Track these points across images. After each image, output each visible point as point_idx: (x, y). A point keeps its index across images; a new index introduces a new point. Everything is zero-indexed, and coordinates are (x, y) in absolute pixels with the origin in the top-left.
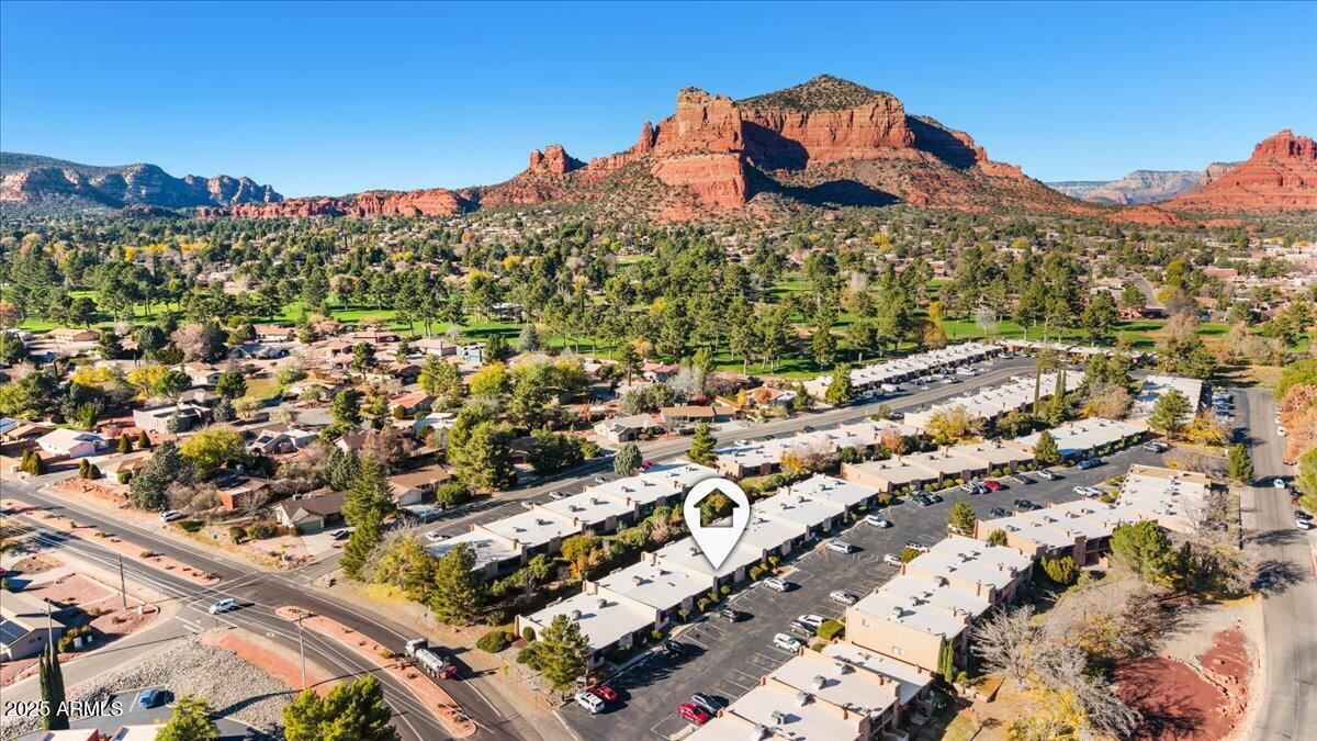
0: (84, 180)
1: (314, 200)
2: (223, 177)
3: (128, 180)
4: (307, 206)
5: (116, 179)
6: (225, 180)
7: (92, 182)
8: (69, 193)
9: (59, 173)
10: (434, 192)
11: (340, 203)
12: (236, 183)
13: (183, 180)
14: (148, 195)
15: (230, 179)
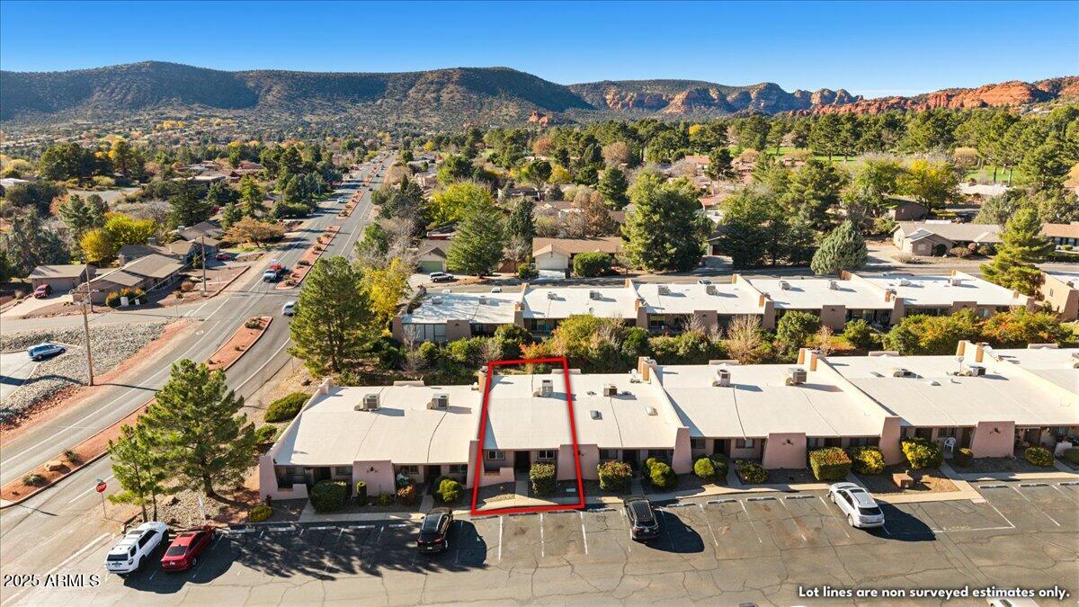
0: (722, 97)
1: (886, 100)
2: (824, 90)
3: (753, 95)
4: (877, 105)
5: (745, 95)
6: (826, 93)
7: (729, 99)
8: (710, 105)
9: (706, 91)
10: (1008, 85)
11: (909, 102)
12: (833, 94)
13: (793, 94)
14: (765, 107)
15: (829, 91)
